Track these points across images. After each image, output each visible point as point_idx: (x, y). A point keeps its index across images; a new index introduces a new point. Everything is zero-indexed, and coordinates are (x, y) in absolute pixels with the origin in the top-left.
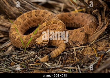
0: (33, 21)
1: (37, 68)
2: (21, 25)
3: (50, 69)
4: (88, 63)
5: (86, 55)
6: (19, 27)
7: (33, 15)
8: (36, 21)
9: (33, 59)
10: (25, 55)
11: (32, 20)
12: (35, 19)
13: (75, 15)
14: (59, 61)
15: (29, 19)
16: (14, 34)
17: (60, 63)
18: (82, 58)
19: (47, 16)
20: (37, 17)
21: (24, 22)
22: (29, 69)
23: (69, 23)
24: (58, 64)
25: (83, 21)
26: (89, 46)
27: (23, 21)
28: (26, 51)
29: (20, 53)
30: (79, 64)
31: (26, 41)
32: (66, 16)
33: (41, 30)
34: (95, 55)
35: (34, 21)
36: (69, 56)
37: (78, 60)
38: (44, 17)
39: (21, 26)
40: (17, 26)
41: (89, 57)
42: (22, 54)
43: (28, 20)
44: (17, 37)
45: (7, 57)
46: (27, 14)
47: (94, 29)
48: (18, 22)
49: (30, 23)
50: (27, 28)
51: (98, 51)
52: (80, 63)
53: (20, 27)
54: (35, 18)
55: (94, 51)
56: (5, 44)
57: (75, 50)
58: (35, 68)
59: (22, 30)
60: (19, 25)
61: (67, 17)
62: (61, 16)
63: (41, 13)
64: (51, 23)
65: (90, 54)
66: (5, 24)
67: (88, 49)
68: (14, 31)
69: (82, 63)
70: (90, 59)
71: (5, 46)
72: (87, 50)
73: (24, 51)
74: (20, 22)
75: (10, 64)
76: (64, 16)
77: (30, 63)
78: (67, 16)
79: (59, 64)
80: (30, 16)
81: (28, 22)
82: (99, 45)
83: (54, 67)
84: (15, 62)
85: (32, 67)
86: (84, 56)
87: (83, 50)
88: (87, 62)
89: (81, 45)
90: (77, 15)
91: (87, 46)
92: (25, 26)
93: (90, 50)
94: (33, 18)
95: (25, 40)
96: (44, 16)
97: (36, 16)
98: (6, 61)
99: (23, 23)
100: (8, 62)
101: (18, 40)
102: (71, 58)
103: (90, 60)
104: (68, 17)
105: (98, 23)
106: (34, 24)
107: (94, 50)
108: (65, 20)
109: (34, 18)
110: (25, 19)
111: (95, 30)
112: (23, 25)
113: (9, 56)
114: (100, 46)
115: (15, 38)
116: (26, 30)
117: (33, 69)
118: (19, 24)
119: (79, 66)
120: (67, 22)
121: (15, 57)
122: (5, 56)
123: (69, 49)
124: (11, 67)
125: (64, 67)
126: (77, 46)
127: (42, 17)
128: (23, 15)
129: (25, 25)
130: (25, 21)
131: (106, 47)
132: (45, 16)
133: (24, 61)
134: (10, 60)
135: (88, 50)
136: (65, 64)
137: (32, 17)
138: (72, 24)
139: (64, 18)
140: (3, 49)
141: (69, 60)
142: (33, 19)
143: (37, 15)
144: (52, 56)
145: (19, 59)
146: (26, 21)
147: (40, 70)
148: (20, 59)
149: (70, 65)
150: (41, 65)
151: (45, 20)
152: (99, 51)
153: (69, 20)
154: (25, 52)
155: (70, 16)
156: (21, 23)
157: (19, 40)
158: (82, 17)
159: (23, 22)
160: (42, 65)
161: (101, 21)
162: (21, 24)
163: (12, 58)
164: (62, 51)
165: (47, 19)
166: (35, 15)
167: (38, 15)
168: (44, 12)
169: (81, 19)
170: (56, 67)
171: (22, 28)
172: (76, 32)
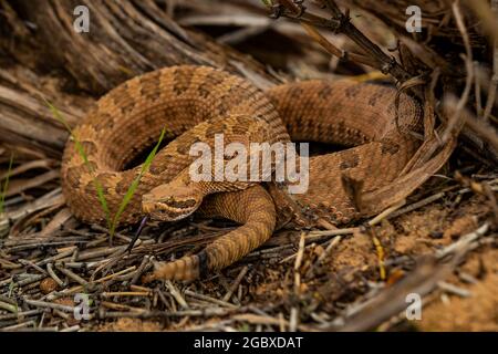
0: (163, 113)
1: (132, 309)
2: (115, 128)
3: (183, 317)
4: (339, 304)
5: (341, 267)
6: (101, 139)
7: (165, 88)
8: (174, 114)
9: (133, 271)
10: (111, 250)
11: (160, 108)
12: (171, 105)
13: (348, 95)
14: (233, 288)
15: (149, 106)
16: (74, 168)
17: (236, 293)
18: (323, 282)
19: (218, 91)
20: (179, 97)
21: (127, 118)
22: (102, 313)
23: (319, 127)
24: (227, 297)
26: (362, 232)
27: (123, 111)
28: (118, 235)
29: (94, 243)
30: (300, 305)
31: (118, 197)
32: (308, 96)
33: (183, 153)
34: (378, 270)
35: (170, 113)
36: (274, 269)
37: (305, 286)
38: (209, 97)
39: (110, 133)
40: (95, 133)
41: (349, 277)
42: (98, 246)
43: (144, 109)
44: (85, 179)
45: (38, 252)
46: (141, 81)
47: (403, 158)
48: (102, 115)
49: (153, 120)
50: (140, 142)
51: (394, 254)
52: (305, 303)
53: (107, 137)
54: (173, 98)
55: (377, 255)
56: (48, 196)
58: (125, 310)
59: (117, 149)
60: (105, 127)
61: (312, 100)
62: (288, 93)
63: (196, 80)
64: (225, 127)
65: (358, 262)
67: (353, 244)
68: (77, 152)
69: (314, 300)
70: (353, 285)
71: (45, 206)
72: (350, 247)
73: (108, 235)
74: (108, 115)
75: (38, 287)
76: (301, 96)
77: (116, 285)
78: (316, 95)
80: (151, 93)
81: (143, 115)
82: (406, 228)
83: (198, 312)
84: (61, 275)
85: (114, 306)
86: (335, 270)
87: (335, 248)
88: (334, 297)
89: (340, 225)
90: (354, 95)
91: (356, 231)
92: (130, 134)
93: (362, 248)
94: (164, 98)
95: (114, 193)
96: (208, 93)
97: (175, 93)
98: (30, 270)
99: (123, 122)
100: (37, 276)
101: (87, 191)
102: (280, 276)
103: (349, 290)
104: (318, 101)
105: (423, 133)
106: (170, 127)
107: (380, 248)
108: (306, 112)
109: (167, 100)
110: (130, 102)
111: (407, 161)
112: (120, 128)
113: (45, 251)
114: (407, 234)
115: (76, 185)
116: (136, 150)
117: (115, 314)
118: (103, 124)
120: (311, 121)
121: (71, 255)
122: (30, 250)
123: (288, 237)
124: (36, 299)
125: (239, 313)
126: (323, 229)
127: (200, 98)
128: (126, 86)
129: (129, 127)
130: (132, 114)
131: (429, 240)
132: (213, 92)
133: (99, 275)
134: (44, 267)
135: (354, 247)
137: (162, 95)
138: (330, 128)
139: (299, 102)
140: (35, 219)
141: (270, 285)
142: (164, 104)
143: (180, 86)
144: (214, 261)
145: (80, 264)
146: (136, 111)
147: (142, 318)
148: (85, 266)
149: (261, 308)
150: (156, 300)
151: (212, 107)
152: (400, 255)
153: (321, 114)
154: (114, 238)
155: (324, 98)
156: (115, 120)
157: (93, 193)
158: (372, 102)
159: (121, 115)
160: (159, 301)
161: (435, 127)
162: (112, 126)
163: (55, 258)
164: (256, 244)
165: (217, 104)
166: (172, 88)
167: (185, 89)
168: (208, 76)
170: (209, 311)
171: (114, 141)
172: (324, 168)
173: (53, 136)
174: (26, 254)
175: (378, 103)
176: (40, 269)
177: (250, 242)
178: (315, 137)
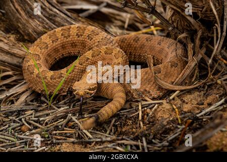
0: (71, 44)
1: (68, 139)
3: (93, 142)
4: (162, 135)
5: (160, 118)
6: (43, 54)
9: (64, 122)
10: (49, 112)
11: (69, 42)
13: (147, 40)
14: (110, 128)
15: (65, 41)
16: (31, 65)
18: (153, 125)
19: (97, 38)
22: (54, 141)
23: (135, 55)
24: (108, 132)
25: (161, 51)
26: (167, 103)
27: (53, 42)
28: (52, 105)
29: (41, 108)
30: (145, 136)
31: (51, 81)
33: (81, 65)
34: (177, 119)
35: (73, 45)
36: (129, 120)
37: (145, 127)
38: (92, 41)
40: (40, 51)
41: (165, 123)
42: (43, 110)
44: (36, 71)
45: (16, 113)
46: (62, 30)
50: (58, 56)
51: (183, 112)
52: (148, 135)
53: (45, 53)
54: (76, 39)
55: (175, 112)
57: (140, 108)
58: (64, 139)
59: (48, 58)
61: (131, 43)
65: (167, 116)
66: (16, 51)
67: (164, 108)
69: (151, 134)
70: (168, 127)
71: (15, 92)
72: (162, 109)
73: (47, 104)
74: (46, 43)
75: (20, 129)
76: (126, 42)
77: (57, 128)
79: (109, 134)
80: (66, 35)
82: (186, 101)
83: (99, 140)
84: (30, 124)
85: (59, 137)
86: (157, 120)
87: (156, 110)
88: (160, 132)
90: (150, 41)
91: (164, 101)
92: (54, 52)
93: (168, 109)
96: (92, 39)
98: (15, 121)
100: (18, 124)
101: (37, 77)
102: (133, 123)
103: (166, 129)
104: (133, 43)
107: (176, 110)
110: (57, 38)
112: (51, 49)
113: (19, 113)
114: (187, 103)
115: (32, 73)
117: (61, 141)
118: (43, 47)
119: (146, 139)
120: (131, 52)
121: (32, 114)
122: (12, 113)
123: (130, 105)
124: (21, 135)
125: (118, 140)
126: (146, 101)
129: (54, 49)
131: (198, 106)
133: (47, 124)
134: (20, 120)
136: (121, 133)
138: (140, 55)
139: (125, 44)
140: (11, 98)
141: (128, 127)
143: (79, 34)
145: (36, 119)
147: (73, 143)
148: (39, 120)
149: (128, 138)
150: (77, 134)
152: (185, 112)
153: (135, 49)
154: (50, 106)
155: (137, 42)
158: (159, 44)
160: (79, 134)
161: (193, 55)
163: (25, 116)
166: (75, 34)
167: (82, 36)
168: (92, 31)
169: (158, 47)
170: (104, 139)
171: (48, 55)
172: (146, 74)
173: (15, 61)
174: (10, 114)
175: (162, 44)
176: (19, 121)
177: (117, 108)
178: (132, 59)
